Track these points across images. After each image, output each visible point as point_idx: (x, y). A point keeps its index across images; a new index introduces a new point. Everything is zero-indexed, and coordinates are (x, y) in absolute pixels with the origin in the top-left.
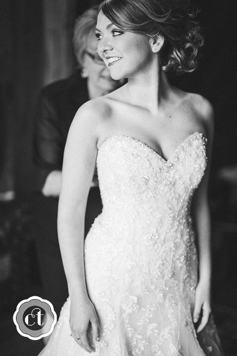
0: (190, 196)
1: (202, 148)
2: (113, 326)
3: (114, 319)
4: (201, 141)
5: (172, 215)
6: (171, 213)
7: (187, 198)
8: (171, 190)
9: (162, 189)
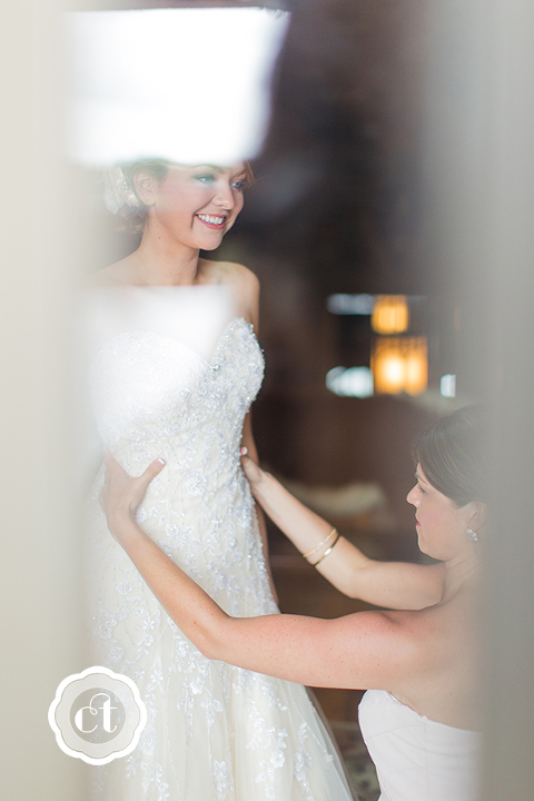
0: (247, 415)
1: (252, 336)
2: (152, 641)
3: (153, 628)
4: (246, 328)
5: (224, 445)
6: (224, 442)
7: (243, 417)
8: (221, 406)
9: (209, 406)
